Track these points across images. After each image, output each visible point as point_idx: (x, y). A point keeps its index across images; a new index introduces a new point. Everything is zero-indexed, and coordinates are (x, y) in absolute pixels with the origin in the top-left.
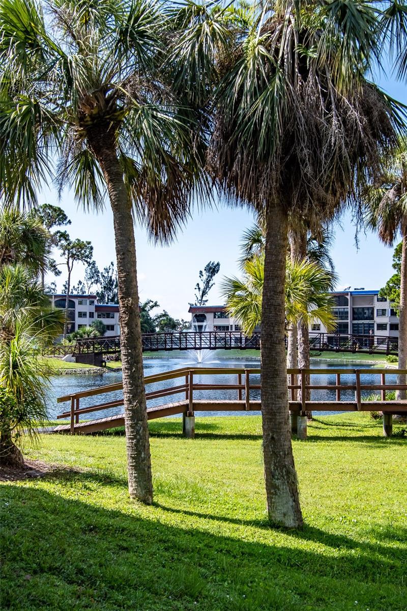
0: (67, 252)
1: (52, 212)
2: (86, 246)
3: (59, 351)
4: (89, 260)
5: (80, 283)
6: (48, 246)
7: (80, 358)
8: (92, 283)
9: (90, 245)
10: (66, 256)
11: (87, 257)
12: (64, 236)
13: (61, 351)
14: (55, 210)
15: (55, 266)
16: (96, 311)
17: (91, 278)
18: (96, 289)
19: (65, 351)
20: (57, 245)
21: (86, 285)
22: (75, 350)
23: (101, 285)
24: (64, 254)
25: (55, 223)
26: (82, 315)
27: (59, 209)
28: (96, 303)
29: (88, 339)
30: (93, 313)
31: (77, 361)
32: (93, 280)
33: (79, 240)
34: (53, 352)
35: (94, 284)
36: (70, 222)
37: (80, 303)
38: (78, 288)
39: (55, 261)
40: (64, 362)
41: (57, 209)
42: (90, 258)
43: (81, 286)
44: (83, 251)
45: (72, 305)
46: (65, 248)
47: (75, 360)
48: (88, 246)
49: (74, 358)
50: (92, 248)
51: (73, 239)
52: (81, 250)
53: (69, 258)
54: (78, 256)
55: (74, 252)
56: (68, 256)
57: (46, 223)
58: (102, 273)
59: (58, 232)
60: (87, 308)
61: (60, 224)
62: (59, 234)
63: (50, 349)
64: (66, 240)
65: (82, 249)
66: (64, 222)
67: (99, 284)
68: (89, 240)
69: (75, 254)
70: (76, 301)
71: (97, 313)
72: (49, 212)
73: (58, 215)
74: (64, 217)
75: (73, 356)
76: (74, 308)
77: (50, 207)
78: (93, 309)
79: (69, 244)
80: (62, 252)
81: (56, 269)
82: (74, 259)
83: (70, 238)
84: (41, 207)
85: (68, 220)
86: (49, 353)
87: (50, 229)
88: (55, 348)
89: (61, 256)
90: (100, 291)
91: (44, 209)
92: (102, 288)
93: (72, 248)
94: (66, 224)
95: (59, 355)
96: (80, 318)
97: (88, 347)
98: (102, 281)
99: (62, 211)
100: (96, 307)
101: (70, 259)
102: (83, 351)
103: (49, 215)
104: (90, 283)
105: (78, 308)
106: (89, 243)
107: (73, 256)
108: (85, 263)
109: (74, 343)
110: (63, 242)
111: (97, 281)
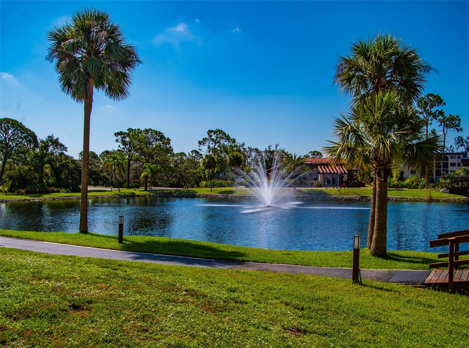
0: (443, 124)
1: (433, 98)
2: (456, 119)
3: (438, 186)
4: (458, 128)
5: (451, 146)
6: (431, 120)
7: (452, 191)
8: (459, 146)
9: (458, 118)
10: (443, 126)
11: (457, 125)
12: (441, 113)
13: (439, 186)
14: (435, 97)
15: (435, 133)
16: (462, 162)
17: (458, 143)
18: (462, 149)
19: (442, 186)
20: (436, 119)
21: (455, 148)
22: (449, 186)
23: (465, 147)
24: (441, 125)
25: (435, 105)
26: (453, 165)
27: (438, 96)
28: (462, 157)
29: (457, 178)
30: (460, 163)
31: (450, 193)
32: (459, 144)
33: (451, 115)
34: (434, 187)
35: (460, 147)
36: (445, 104)
37: (452, 158)
38: (450, 149)
39: (435, 130)
40: (442, 193)
41: (436, 96)
42: (459, 127)
43: (451, 149)
44: (454, 122)
45: (447, 159)
46: (442, 121)
47: (449, 192)
48: (457, 118)
49: (448, 191)
50: (460, 120)
51: (447, 115)
52: (453, 122)
53: (444, 127)
54: (450, 125)
55: (448, 123)
56: (444, 126)
57: (429, 105)
58: (465, 140)
59: (437, 111)
60: (456, 161)
61: (438, 106)
62: (438, 112)
63: (432, 185)
64: (443, 116)
65: (453, 120)
66: (441, 104)
67: (463, 147)
68: (457, 115)
69: (449, 125)
70: (449, 156)
71: (462, 164)
72: (431, 99)
73: (437, 100)
74: (441, 101)
75: (447, 189)
76: (448, 160)
77: (432, 95)
78: (460, 161)
79: (444, 119)
80: (440, 123)
81: (436, 134)
82: (448, 128)
83: (445, 115)
84: (426, 96)
85: (443, 102)
86: (431, 187)
87: (432, 110)
88: (435, 184)
89: (439, 126)
90: (464, 151)
91: (428, 97)
92: (465, 149)
93: (446, 121)
94: (442, 105)
95: (438, 188)
96: (452, 167)
97: (458, 184)
98: (466, 145)
99: (439, 97)
100: (462, 159)
101: (445, 129)
102: (454, 186)
103: (431, 101)
104: (457, 146)
105: (450, 161)
106: (458, 116)
107: (447, 126)
108: (455, 130)
109: (448, 181)
110: (440, 117)
111: (462, 145)
